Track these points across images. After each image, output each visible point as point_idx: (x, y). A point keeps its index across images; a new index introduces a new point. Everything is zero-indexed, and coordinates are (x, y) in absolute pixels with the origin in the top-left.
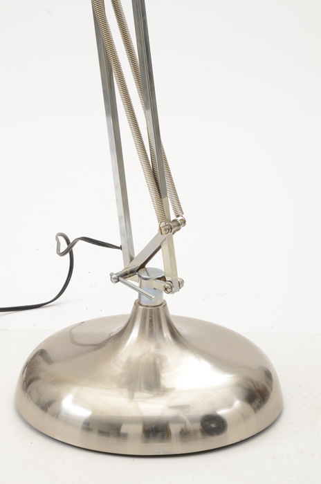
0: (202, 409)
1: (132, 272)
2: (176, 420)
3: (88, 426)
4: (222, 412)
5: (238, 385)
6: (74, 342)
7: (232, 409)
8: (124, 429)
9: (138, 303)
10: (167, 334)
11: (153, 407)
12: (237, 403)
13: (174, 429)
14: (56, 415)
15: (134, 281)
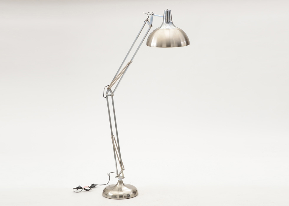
0: (127, 193)
1: (118, 176)
2: (124, 195)
3: (112, 196)
4: (130, 194)
5: (132, 191)
6: (110, 187)
7: (131, 194)
8: (117, 196)
9: (119, 181)
10: (122, 184)
11: (121, 193)
12: (132, 193)
13: (123, 196)
14: (108, 195)
15: (118, 177)
